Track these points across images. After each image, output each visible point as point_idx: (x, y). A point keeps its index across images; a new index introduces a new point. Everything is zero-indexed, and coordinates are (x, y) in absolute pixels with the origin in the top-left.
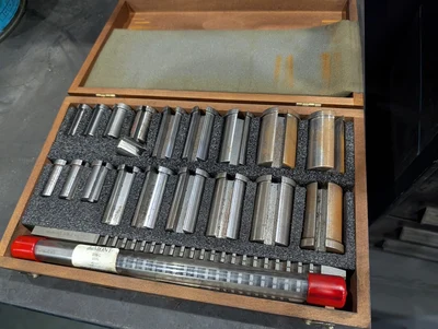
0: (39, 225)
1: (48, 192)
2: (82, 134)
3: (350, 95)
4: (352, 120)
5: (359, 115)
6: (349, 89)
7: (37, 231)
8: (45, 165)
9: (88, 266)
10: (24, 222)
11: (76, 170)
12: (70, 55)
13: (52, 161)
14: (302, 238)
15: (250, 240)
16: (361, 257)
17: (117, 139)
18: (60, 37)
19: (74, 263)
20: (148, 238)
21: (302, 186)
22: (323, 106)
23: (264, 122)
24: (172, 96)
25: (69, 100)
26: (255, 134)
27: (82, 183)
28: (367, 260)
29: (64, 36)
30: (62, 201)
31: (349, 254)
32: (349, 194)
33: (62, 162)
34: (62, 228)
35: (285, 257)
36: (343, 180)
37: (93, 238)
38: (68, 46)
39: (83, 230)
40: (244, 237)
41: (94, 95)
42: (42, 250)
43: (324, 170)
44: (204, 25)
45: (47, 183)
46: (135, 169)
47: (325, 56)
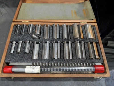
0: (11, 62)
1: (12, 52)
2: (20, 33)
3: (93, 20)
4: (95, 26)
5: (96, 24)
6: (92, 18)
7: (11, 64)
8: (9, 44)
9: (31, 72)
10: (6, 62)
11: (20, 44)
12: (8, 11)
13: (11, 42)
14: (89, 57)
15: (76, 59)
16: (105, 60)
17: (32, 34)
18: (3, 5)
19: (26, 72)
20: (48, 62)
21: (86, 43)
22: (87, 22)
23: (73, 27)
25: (13, 24)
26: (71, 31)
27: (23, 48)
28: (106, 60)
29: (5, 5)
30: (18, 54)
31: (101, 59)
32: (98, 44)
33: (15, 42)
34: (19, 62)
35: (86, 62)
36: (96, 41)
37: (31, 64)
38: (7, 8)
39: (26, 62)
40: (75, 58)
41: (22, 22)
42: (14, 70)
43: (91, 39)
44: (48, 2)
45: (11, 49)
46: (39, 43)
47: (84, 10)
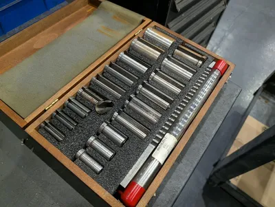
0: (121, 181)
1: (99, 168)
3: (143, 21)
4: (155, 26)
7: (124, 183)
14: (196, 65)
15: (189, 81)
20: (166, 119)
22: (143, 28)
24: (87, 73)
30: (114, 159)
34: (133, 164)
36: (180, 42)
37: (151, 147)
39: (142, 152)
41: (45, 111)
46: (121, 109)
47: (115, 17)
